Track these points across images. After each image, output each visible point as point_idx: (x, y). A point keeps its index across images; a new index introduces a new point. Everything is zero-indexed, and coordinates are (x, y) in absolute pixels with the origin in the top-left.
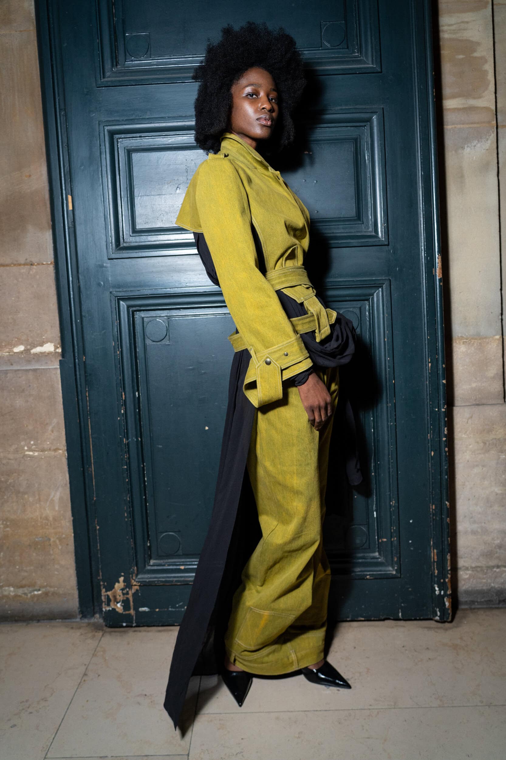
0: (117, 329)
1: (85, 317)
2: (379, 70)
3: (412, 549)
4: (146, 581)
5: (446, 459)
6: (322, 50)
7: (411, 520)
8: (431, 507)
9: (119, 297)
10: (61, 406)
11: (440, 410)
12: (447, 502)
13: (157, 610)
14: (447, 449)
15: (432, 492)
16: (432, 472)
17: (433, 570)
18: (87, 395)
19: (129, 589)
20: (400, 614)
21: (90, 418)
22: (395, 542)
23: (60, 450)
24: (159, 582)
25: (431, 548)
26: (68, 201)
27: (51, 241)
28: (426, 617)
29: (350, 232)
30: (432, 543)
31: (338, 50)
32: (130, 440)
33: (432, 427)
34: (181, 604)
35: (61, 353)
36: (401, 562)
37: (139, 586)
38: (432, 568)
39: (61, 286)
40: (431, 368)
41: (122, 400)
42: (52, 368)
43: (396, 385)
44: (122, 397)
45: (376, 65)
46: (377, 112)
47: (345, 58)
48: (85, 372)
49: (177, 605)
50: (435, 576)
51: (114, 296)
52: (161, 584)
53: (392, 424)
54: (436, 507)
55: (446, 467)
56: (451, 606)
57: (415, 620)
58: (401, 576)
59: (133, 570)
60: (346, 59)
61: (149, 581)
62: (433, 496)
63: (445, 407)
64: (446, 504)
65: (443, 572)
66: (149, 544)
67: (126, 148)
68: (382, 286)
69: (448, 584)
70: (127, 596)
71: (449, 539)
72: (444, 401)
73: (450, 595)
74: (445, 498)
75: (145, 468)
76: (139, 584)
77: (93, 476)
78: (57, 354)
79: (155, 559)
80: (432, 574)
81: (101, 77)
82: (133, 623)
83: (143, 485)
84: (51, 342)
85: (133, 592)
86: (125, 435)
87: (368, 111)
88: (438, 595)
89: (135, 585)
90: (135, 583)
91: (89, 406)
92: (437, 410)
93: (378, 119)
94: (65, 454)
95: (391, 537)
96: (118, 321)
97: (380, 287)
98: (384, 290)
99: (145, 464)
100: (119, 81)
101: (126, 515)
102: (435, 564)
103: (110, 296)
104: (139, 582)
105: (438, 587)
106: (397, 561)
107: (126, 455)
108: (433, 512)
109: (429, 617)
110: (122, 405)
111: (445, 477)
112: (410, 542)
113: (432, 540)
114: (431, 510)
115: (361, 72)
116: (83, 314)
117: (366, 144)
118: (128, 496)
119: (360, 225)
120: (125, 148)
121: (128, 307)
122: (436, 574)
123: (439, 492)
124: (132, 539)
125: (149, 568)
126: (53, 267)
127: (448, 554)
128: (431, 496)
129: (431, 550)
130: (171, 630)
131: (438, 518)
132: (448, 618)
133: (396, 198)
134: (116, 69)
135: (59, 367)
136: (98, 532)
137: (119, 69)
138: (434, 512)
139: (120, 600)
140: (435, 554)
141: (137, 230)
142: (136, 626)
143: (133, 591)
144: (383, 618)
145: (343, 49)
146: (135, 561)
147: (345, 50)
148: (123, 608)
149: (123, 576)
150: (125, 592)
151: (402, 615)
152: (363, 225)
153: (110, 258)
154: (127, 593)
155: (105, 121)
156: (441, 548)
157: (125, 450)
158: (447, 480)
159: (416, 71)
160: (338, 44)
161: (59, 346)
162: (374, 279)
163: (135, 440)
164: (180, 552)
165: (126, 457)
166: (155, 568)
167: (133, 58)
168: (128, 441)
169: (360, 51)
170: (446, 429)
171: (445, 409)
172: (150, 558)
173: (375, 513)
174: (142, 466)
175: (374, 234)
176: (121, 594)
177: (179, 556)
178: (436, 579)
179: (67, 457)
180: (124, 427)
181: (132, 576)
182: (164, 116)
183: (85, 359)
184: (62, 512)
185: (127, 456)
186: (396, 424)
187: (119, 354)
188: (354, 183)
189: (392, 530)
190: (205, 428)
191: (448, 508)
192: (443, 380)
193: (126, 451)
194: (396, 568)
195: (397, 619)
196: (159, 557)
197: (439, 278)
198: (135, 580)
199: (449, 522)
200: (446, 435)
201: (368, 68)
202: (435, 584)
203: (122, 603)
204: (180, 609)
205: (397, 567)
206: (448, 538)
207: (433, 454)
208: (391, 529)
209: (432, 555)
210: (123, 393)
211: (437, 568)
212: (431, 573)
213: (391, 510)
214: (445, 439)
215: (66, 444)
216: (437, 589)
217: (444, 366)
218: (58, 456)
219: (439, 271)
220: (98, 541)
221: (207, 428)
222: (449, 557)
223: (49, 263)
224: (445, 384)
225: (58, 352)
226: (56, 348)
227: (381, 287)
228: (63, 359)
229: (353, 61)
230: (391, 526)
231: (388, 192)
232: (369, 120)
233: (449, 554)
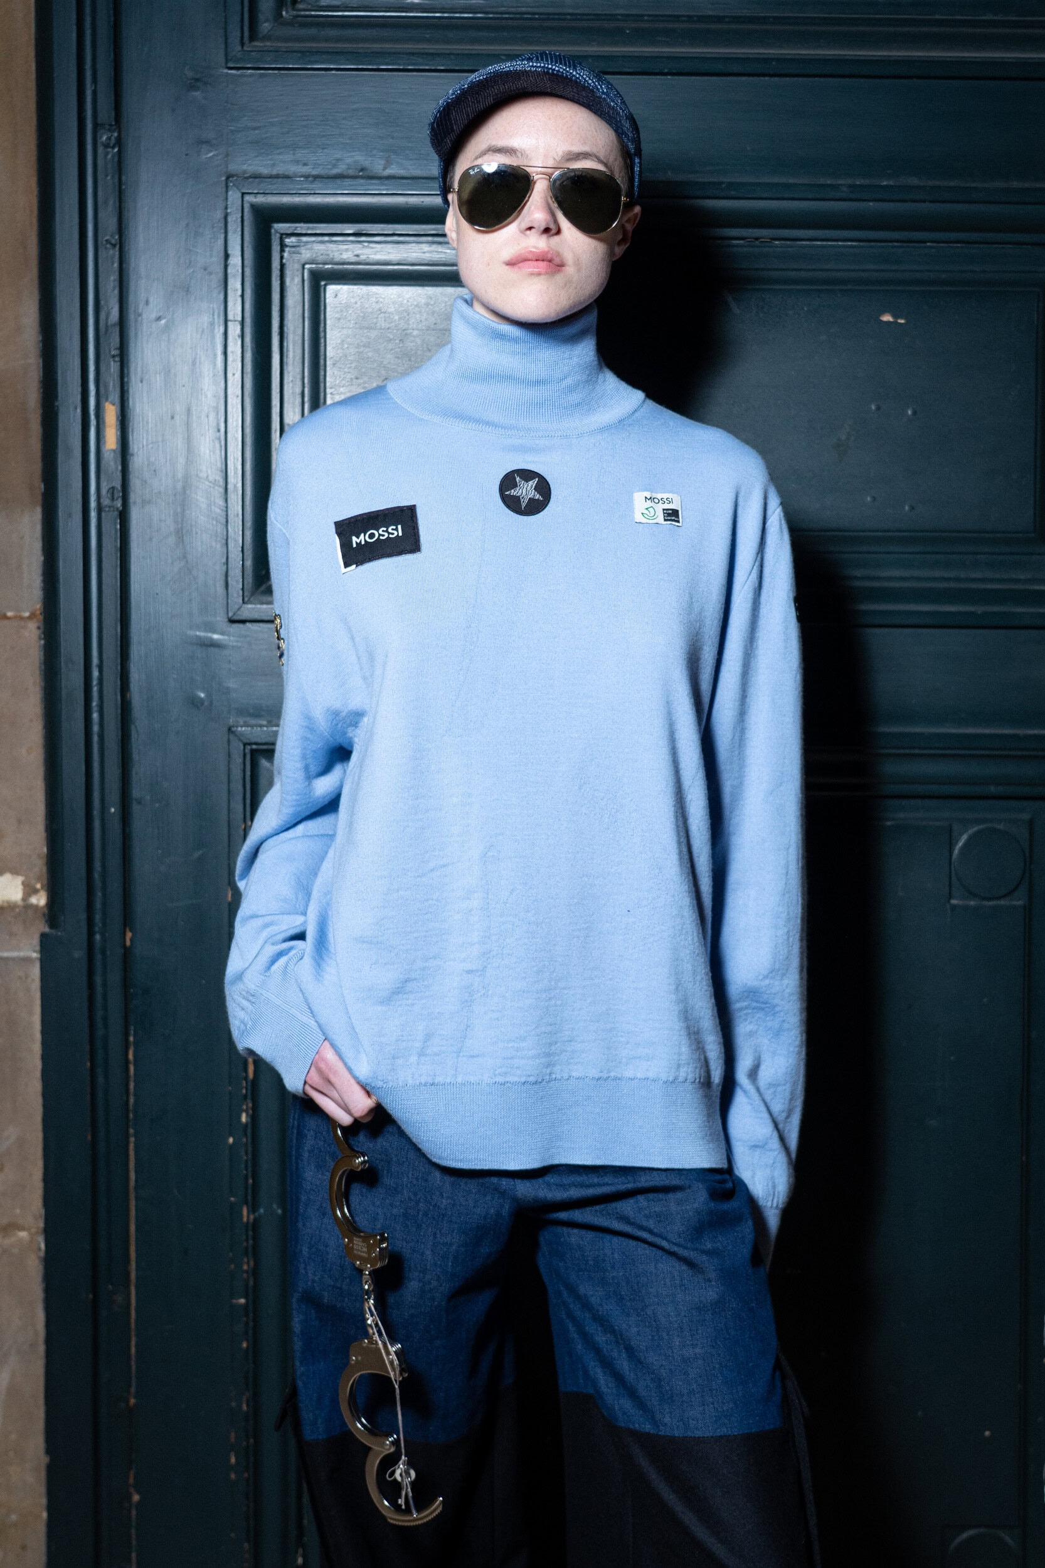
1: (139, 803)
9: (256, 744)
10: (34, 1087)
18: (131, 1057)
21: (136, 1135)
23: (23, 1229)
26: (104, 422)
27: (38, 545)
32: (262, 1211)
35: (46, 911)
39: (64, 692)
42: (13, 959)
44: (246, 1070)
48: (126, 983)
51: (240, 740)
67: (307, 266)
77: (133, 1325)
78: (30, 912)
84: (15, 872)
86: (246, 1195)
91: (135, 1095)
94: (39, 1244)
103: (229, 741)
110: (245, 1097)
116: (136, 793)
118: (244, 1399)
126: (39, 628)
134: (295, 13)
135: (35, 955)
136: (134, 1512)
157: (245, 1244)
161: (38, 886)
165: (245, 1267)
168: (257, 1214)
179: (42, 1254)
183: (131, 940)
184: (13, 1437)
193: (247, 1248)
215: (43, 1212)
218: (15, 1251)
220: (134, 1543)
223: (27, 614)
225: (36, 908)
226: (29, 890)
228: (53, 932)
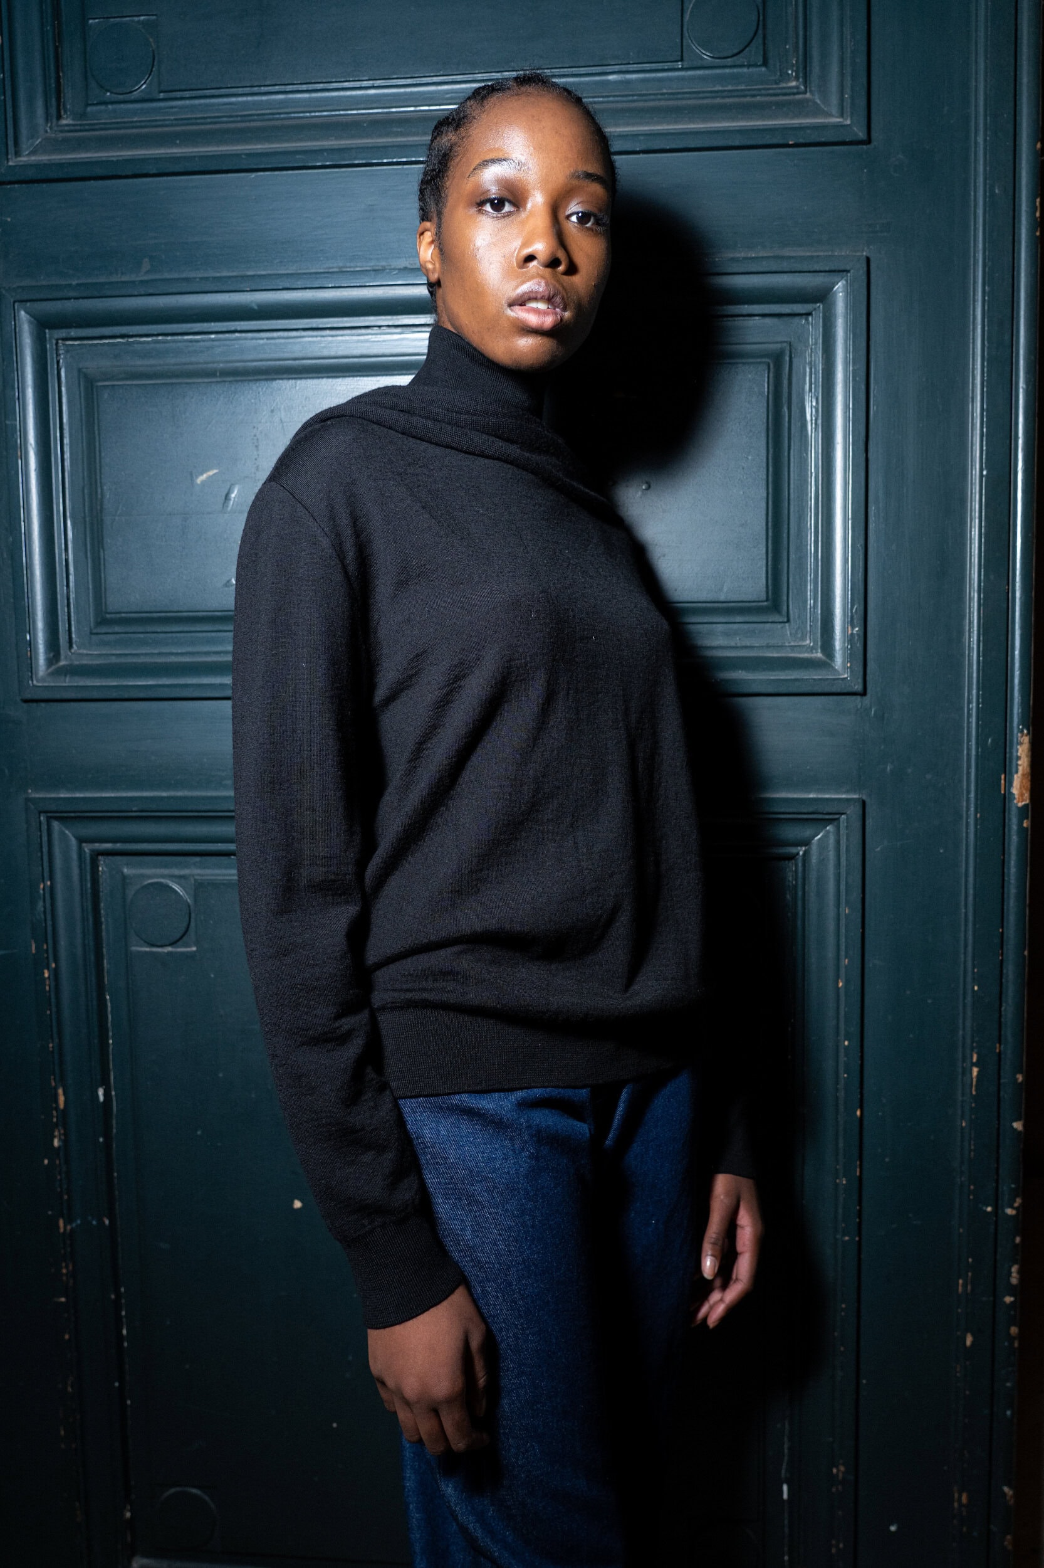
0: (45, 907)
2: (862, 135)
5: (1012, 1358)
6: (682, 69)
7: (892, 1524)
8: (956, 1495)
11: (1000, 1212)
12: (1006, 1489)
14: (1014, 1330)
15: (964, 1454)
16: (965, 1392)
29: (746, 647)
31: (735, 70)
33: (971, 1259)
40: (977, 1081)
41: (57, 1109)
43: (865, 1123)
45: (851, 119)
46: (848, 271)
47: (754, 96)
53: (847, 1238)
54: (971, 1498)
55: (1009, 1383)
60: (758, 98)
62: (966, 1464)
63: (1016, 1205)
64: (1005, 1494)
66: (128, 1515)
68: (838, 819)
72: (1013, 1186)
74: (1000, 1471)
75: (123, 1301)
79: (143, 1557)
81: (7, 154)
83: (114, 1351)
87: (817, 267)
93: (850, 293)
96: (48, 883)
97: (830, 821)
98: (843, 831)
99: (122, 1290)
100: (61, 165)
101: (62, 1433)
107: (64, 1265)
108: (961, 1512)
111: (1006, 1414)
114: (956, 1505)
115: (801, 141)
117: (808, 370)
119: (779, 626)
120: (79, 370)
121: (81, 840)
123: (984, 1455)
124: (79, 1501)
128: (958, 1464)
131: (975, 1534)
133: (894, 547)
137: (66, 128)
138: (964, 1514)
141: (108, 616)
145: (749, 66)
147: (757, 69)
152: (787, 624)
153: (28, 696)
155: (18, 287)
158: (1010, 1422)
159: (980, 140)
160: (735, 51)
162: (811, 796)
163: (94, 1223)
164: (213, 1544)
167: (108, 94)
169: (805, 74)
170: (1015, 1269)
171: (1016, 1209)
172: (131, 1553)
173: (785, 1488)
174: (113, 1297)
175: (819, 655)
177: (211, 1555)
180: (61, 1185)
182: (192, 275)
185: (67, 1267)
186: (859, 1242)
187: (49, 978)
188: (765, 495)
189: (834, 1550)
190: (292, 1204)
191: (1011, 1506)
192: (1016, 1120)
196: (158, 1551)
197: (1021, 803)
199: (1010, 1547)
200: (1015, 1287)
201: (824, 127)
207: (969, 1340)
208: (830, 1546)
210: (60, 1091)
213: (834, 1490)
214: (1012, 1299)
217: (1020, 1078)
219: (1022, 782)
221: (298, 1204)
224: (1020, 1132)
227: (835, 823)
229: (780, 105)
230: (831, 1538)
231: (871, 526)
232: (823, 296)
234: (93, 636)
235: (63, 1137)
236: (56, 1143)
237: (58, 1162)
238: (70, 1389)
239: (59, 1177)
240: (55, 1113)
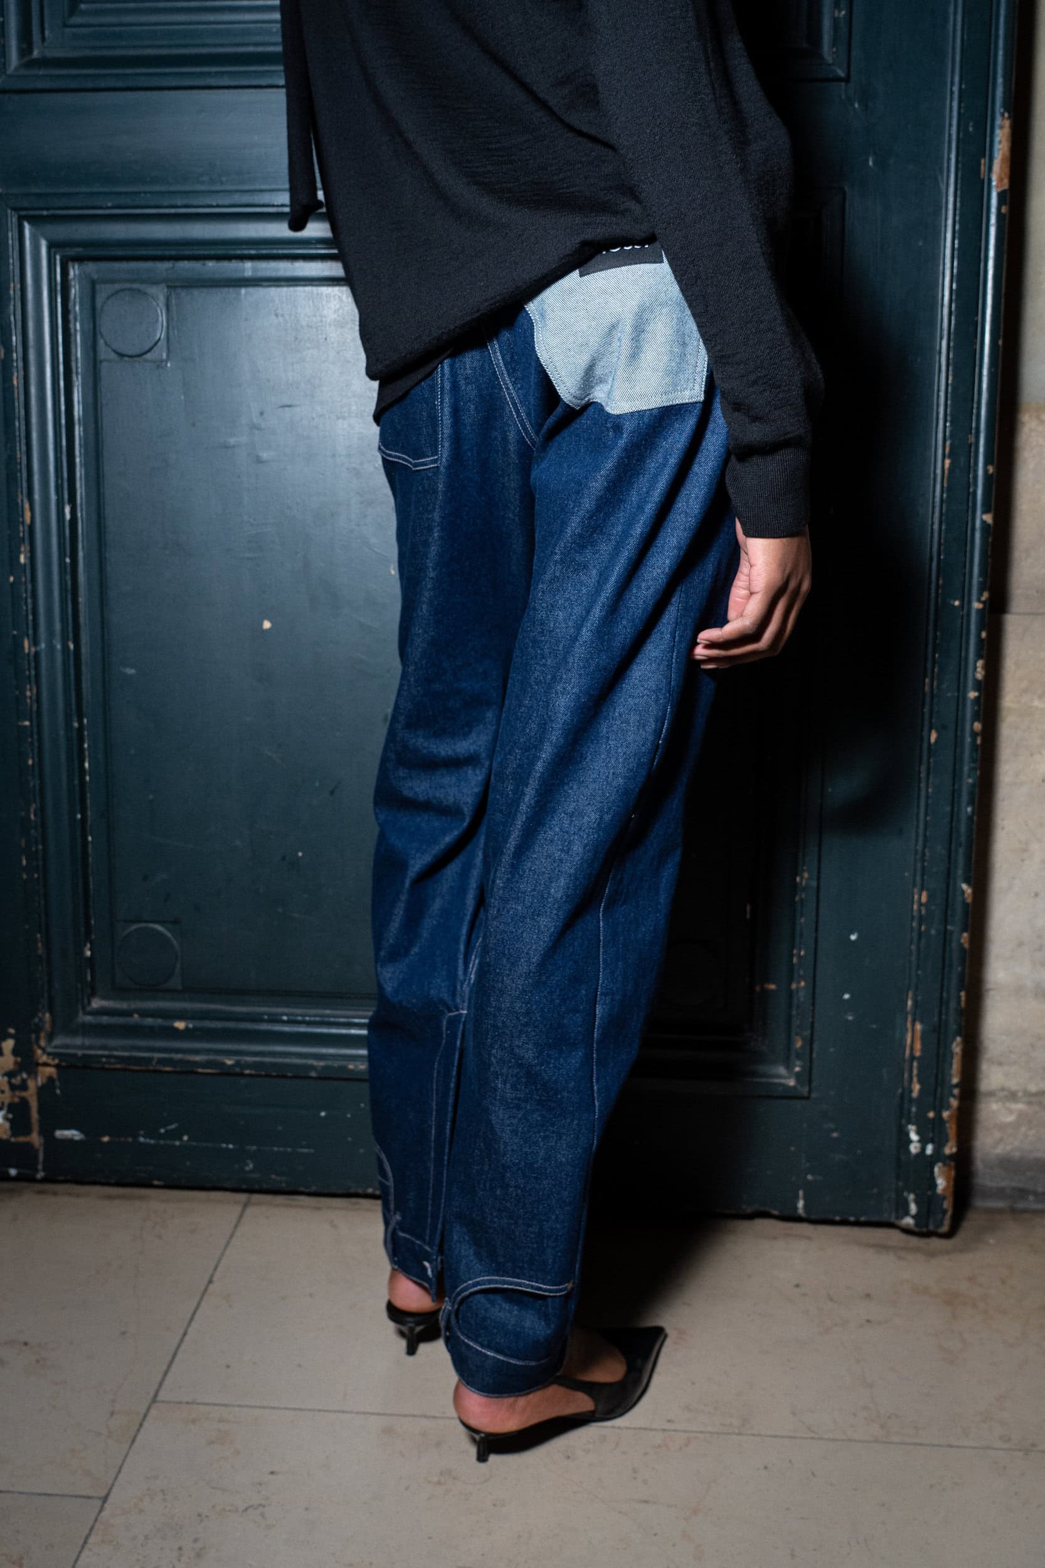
0: (15, 310)
3: (850, 1018)
4: (75, 1055)
5: (974, 754)
7: (853, 933)
8: (916, 897)
11: (967, 606)
12: (964, 886)
13: (106, 1139)
14: (978, 726)
15: (924, 854)
16: (927, 792)
17: (906, 1084)
19: (29, 1074)
20: (801, 1204)
22: (802, 994)
24: (113, 1060)
25: (907, 1018)
28: (875, 1219)
30: (910, 1003)
33: (937, 655)
34: (173, 1127)
36: (814, 1055)
37: (57, 1066)
38: (906, 1075)
40: (950, 472)
41: (23, 523)
49: (162, 1131)
50: (911, 1100)
52: (118, 1066)
54: (929, 897)
55: (970, 781)
56: (951, 1189)
57: (844, 1223)
58: (810, 1092)
59: (41, 1020)
61: (84, 1055)
62: (926, 864)
63: (983, 599)
64: (963, 892)
65: (936, 1091)
66: (88, 953)
68: (819, 211)
69: (947, 1125)
70: (24, 1094)
71: (963, 994)
72: (981, 579)
73: (951, 1157)
74: (960, 872)
75: (86, 733)
76: (57, 1061)
79: (104, 998)
80: (902, 1096)
82: (37, 1171)
83: (76, 782)
85: (40, 1083)
88: (917, 1155)
89: (46, 1064)
90: (44, 1058)
92: (957, 603)
95: (791, 980)
96: (18, 286)
98: (824, 223)
99: (85, 721)
101: (24, 862)
102: (915, 1064)
104: (54, 1055)
105: (918, 1133)
106: (802, 1047)
107: (28, 687)
108: (920, 911)
109: (885, 1217)
111: (966, 812)
112: (847, 996)
113: (910, 994)
114: (915, 907)
121: (52, 246)
122: (915, 1094)
123: (944, 852)
124: (40, 933)
125: (89, 1019)
127: (954, 1039)
128: (919, 865)
129: (906, 1025)
130: (141, 1198)
131: (933, 932)
132: (941, 1224)
138: (923, 912)
139: (3, 1103)
140: (918, 1035)
141: (83, 6)
142: (44, 1180)
143: (40, 1081)
144: (749, 1210)
146: (46, 995)
148: (12, 1128)
149: (11, 1036)
150: (16, 1081)
151: (805, 1206)
154: (24, 1086)
156: (936, 1019)
158: (970, 818)
164: (176, 982)
166: (105, 1019)
170: (980, 663)
171: (984, 603)
172: (93, 994)
174: (76, 725)
175: (805, 44)
176: (6, 1088)
177: (171, 994)
178: (914, 1109)
180: (26, 604)
181: (38, 1038)
185: (31, 690)
187: (18, 385)
189: (795, 960)
190: (261, 624)
191: (968, 904)
192: (985, 513)
194: (797, 1069)
195: (792, 1218)
196: (118, 991)
197: (999, 190)
198: (44, 1050)
199: (966, 946)
200: (979, 682)
202: (909, 1122)
203: (9, 1111)
204: (169, 1142)
205: (799, 1066)
206: (961, 991)
207: (934, 735)
208: (791, 956)
209: (909, 1041)
210: (27, 506)
211: (918, 1075)
212: (900, 1091)
213: (797, 898)
214: (976, 694)
216: (914, 1137)
217: (991, 470)
219: (1001, 167)
221: (267, 625)
222: (957, 1047)
224: (989, 525)
227: (817, 214)
230: (793, 948)
233: (959, 1039)
234: (67, 30)
235: (29, 555)
236: (22, 559)
237: (23, 579)
238: (32, 817)
239: (24, 595)
240: (21, 528)
